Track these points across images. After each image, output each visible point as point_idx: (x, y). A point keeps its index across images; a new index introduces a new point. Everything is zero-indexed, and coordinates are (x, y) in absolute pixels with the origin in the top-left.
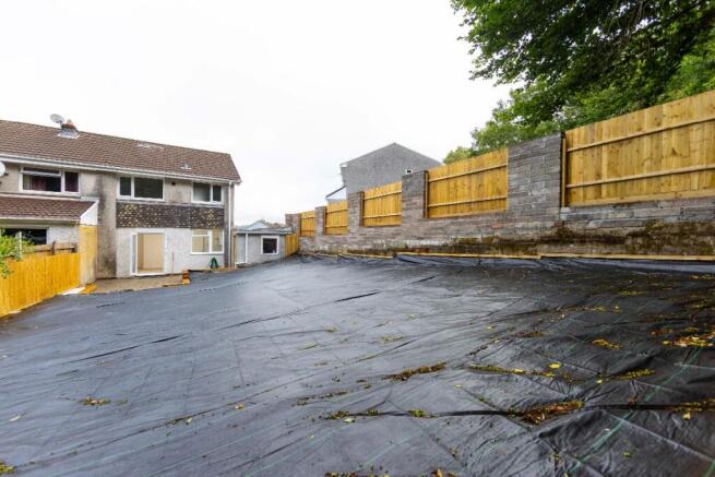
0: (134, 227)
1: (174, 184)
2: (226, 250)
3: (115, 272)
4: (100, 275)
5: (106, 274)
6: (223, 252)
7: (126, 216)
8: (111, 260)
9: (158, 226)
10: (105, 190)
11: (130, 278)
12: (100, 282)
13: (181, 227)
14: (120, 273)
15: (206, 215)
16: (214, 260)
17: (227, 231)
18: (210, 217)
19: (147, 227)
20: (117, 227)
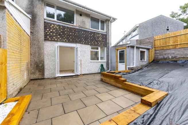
0: (57, 41)
1: (81, 15)
2: (108, 59)
3: (43, 74)
4: (33, 77)
5: (37, 75)
6: (105, 61)
7: (51, 32)
8: (40, 65)
9: (73, 42)
10: (35, 10)
11: (55, 78)
12: (32, 82)
13: (85, 44)
14: (47, 74)
15: (98, 38)
16: (102, 65)
17: (108, 48)
18: (100, 39)
19: (66, 42)
20: (45, 40)
